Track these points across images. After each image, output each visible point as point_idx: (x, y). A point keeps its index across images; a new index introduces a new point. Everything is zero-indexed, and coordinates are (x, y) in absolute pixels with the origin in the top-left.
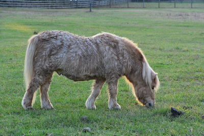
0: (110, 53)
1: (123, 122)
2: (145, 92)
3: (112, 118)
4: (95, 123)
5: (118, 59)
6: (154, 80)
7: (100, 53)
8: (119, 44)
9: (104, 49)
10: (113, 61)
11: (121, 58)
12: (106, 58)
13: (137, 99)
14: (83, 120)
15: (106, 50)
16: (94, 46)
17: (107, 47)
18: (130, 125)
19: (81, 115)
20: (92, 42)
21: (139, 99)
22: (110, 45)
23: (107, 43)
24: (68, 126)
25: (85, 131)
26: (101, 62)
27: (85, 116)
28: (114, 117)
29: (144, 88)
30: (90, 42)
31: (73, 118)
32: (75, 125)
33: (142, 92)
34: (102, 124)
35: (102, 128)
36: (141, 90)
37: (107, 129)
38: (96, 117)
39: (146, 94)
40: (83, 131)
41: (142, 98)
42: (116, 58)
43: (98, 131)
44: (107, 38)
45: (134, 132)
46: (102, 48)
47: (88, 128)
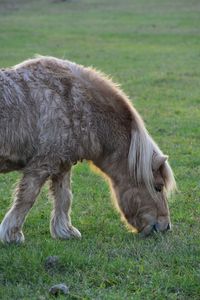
0: (54, 105)
1: (146, 268)
2: (139, 200)
3: (121, 259)
4: (78, 273)
5: (72, 126)
6: (160, 171)
7: (32, 104)
8: (74, 89)
9: (41, 94)
10: (59, 126)
11: (76, 123)
12: (46, 117)
13: (123, 218)
14: (49, 265)
15: (44, 98)
16: (17, 87)
17: (48, 92)
18: (163, 273)
19: (46, 255)
20: (14, 78)
21: (127, 217)
22: (54, 87)
23: (46, 82)
24: (14, 282)
25: (56, 293)
26: (34, 126)
27: (54, 258)
28: (125, 256)
29: (136, 190)
30: (8, 79)
31: (26, 262)
32: (32, 280)
33: (132, 199)
34: (96, 273)
35: (95, 284)
36: (128, 194)
37: (108, 285)
38: (81, 258)
39: (142, 205)
40: (51, 293)
41: (132, 214)
42: (67, 121)
43: (87, 291)
44: (48, 71)
45: (173, 291)
46: (35, 93)
47: (61, 286)
